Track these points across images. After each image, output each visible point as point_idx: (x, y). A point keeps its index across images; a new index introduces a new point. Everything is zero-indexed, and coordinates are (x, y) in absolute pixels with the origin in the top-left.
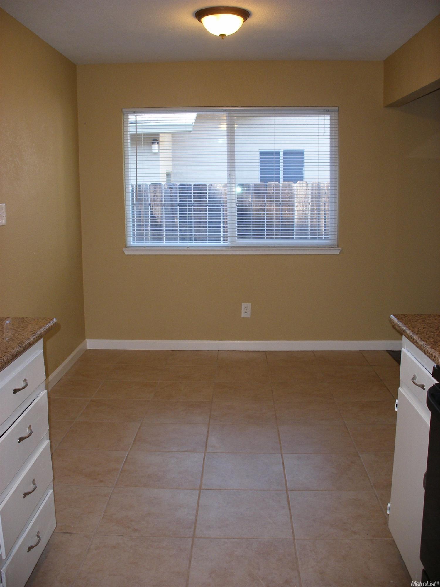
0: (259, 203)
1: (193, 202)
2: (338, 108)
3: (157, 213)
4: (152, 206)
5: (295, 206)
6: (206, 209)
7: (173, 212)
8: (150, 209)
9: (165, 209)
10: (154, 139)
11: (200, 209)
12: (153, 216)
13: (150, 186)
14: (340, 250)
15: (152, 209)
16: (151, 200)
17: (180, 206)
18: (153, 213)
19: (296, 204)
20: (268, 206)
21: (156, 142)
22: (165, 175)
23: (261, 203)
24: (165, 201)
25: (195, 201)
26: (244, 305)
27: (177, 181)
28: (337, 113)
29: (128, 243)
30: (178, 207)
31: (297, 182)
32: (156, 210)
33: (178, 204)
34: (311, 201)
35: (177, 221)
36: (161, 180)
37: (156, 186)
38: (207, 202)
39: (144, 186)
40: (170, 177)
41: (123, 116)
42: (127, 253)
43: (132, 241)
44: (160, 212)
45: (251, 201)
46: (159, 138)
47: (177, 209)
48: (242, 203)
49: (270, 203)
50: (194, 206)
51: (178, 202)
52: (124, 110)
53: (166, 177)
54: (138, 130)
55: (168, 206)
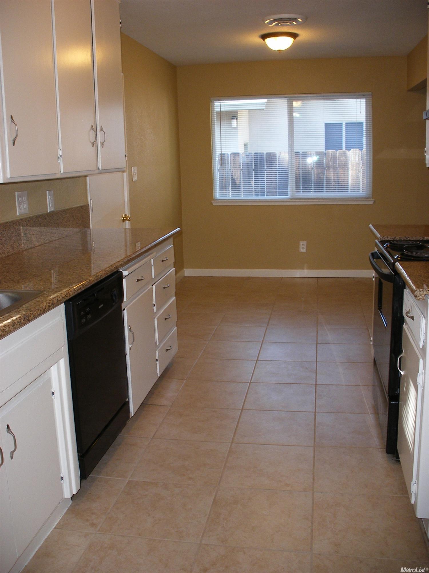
0: (319, 168)
1: (265, 168)
2: (371, 93)
3: (236, 176)
4: (232, 171)
5: (350, 170)
6: (276, 172)
7: (249, 176)
8: (231, 173)
9: (243, 173)
10: (233, 115)
11: (271, 173)
12: (233, 179)
13: (230, 154)
14: (373, 201)
15: (233, 173)
16: (231, 167)
17: (254, 171)
18: (233, 176)
19: (350, 168)
20: (326, 170)
21: (235, 118)
22: (243, 146)
23: (321, 168)
24: (243, 167)
25: (267, 167)
26: (302, 243)
27: (252, 150)
28: (371, 97)
29: (215, 197)
30: (253, 172)
31: (351, 150)
32: (236, 174)
33: (254, 169)
34: (363, 166)
35: (253, 183)
36: (239, 150)
37: (236, 155)
38: (277, 168)
39: (226, 154)
40: (248, 148)
41: (211, 103)
42: (214, 204)
43: (218, 195)
44: (239, 176)
45: (313, 166)
46: (237, 114)
47: (252, 173)
48: (306, 168)
49: (329, 168)
50: (266, 171)
51: (253, 168)
52: (211, 99)
53: (243, 148)
54: (221, 109)
55: (245, 171)
